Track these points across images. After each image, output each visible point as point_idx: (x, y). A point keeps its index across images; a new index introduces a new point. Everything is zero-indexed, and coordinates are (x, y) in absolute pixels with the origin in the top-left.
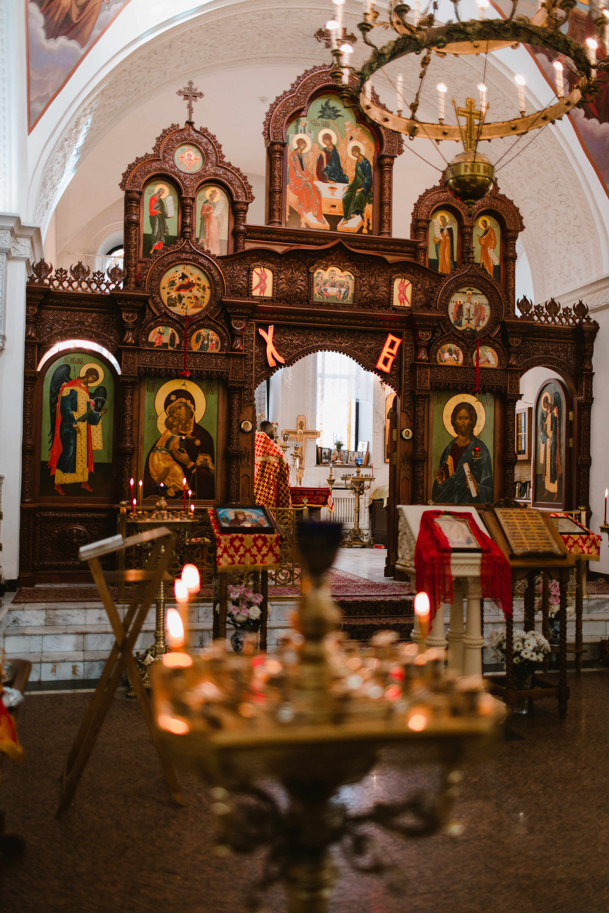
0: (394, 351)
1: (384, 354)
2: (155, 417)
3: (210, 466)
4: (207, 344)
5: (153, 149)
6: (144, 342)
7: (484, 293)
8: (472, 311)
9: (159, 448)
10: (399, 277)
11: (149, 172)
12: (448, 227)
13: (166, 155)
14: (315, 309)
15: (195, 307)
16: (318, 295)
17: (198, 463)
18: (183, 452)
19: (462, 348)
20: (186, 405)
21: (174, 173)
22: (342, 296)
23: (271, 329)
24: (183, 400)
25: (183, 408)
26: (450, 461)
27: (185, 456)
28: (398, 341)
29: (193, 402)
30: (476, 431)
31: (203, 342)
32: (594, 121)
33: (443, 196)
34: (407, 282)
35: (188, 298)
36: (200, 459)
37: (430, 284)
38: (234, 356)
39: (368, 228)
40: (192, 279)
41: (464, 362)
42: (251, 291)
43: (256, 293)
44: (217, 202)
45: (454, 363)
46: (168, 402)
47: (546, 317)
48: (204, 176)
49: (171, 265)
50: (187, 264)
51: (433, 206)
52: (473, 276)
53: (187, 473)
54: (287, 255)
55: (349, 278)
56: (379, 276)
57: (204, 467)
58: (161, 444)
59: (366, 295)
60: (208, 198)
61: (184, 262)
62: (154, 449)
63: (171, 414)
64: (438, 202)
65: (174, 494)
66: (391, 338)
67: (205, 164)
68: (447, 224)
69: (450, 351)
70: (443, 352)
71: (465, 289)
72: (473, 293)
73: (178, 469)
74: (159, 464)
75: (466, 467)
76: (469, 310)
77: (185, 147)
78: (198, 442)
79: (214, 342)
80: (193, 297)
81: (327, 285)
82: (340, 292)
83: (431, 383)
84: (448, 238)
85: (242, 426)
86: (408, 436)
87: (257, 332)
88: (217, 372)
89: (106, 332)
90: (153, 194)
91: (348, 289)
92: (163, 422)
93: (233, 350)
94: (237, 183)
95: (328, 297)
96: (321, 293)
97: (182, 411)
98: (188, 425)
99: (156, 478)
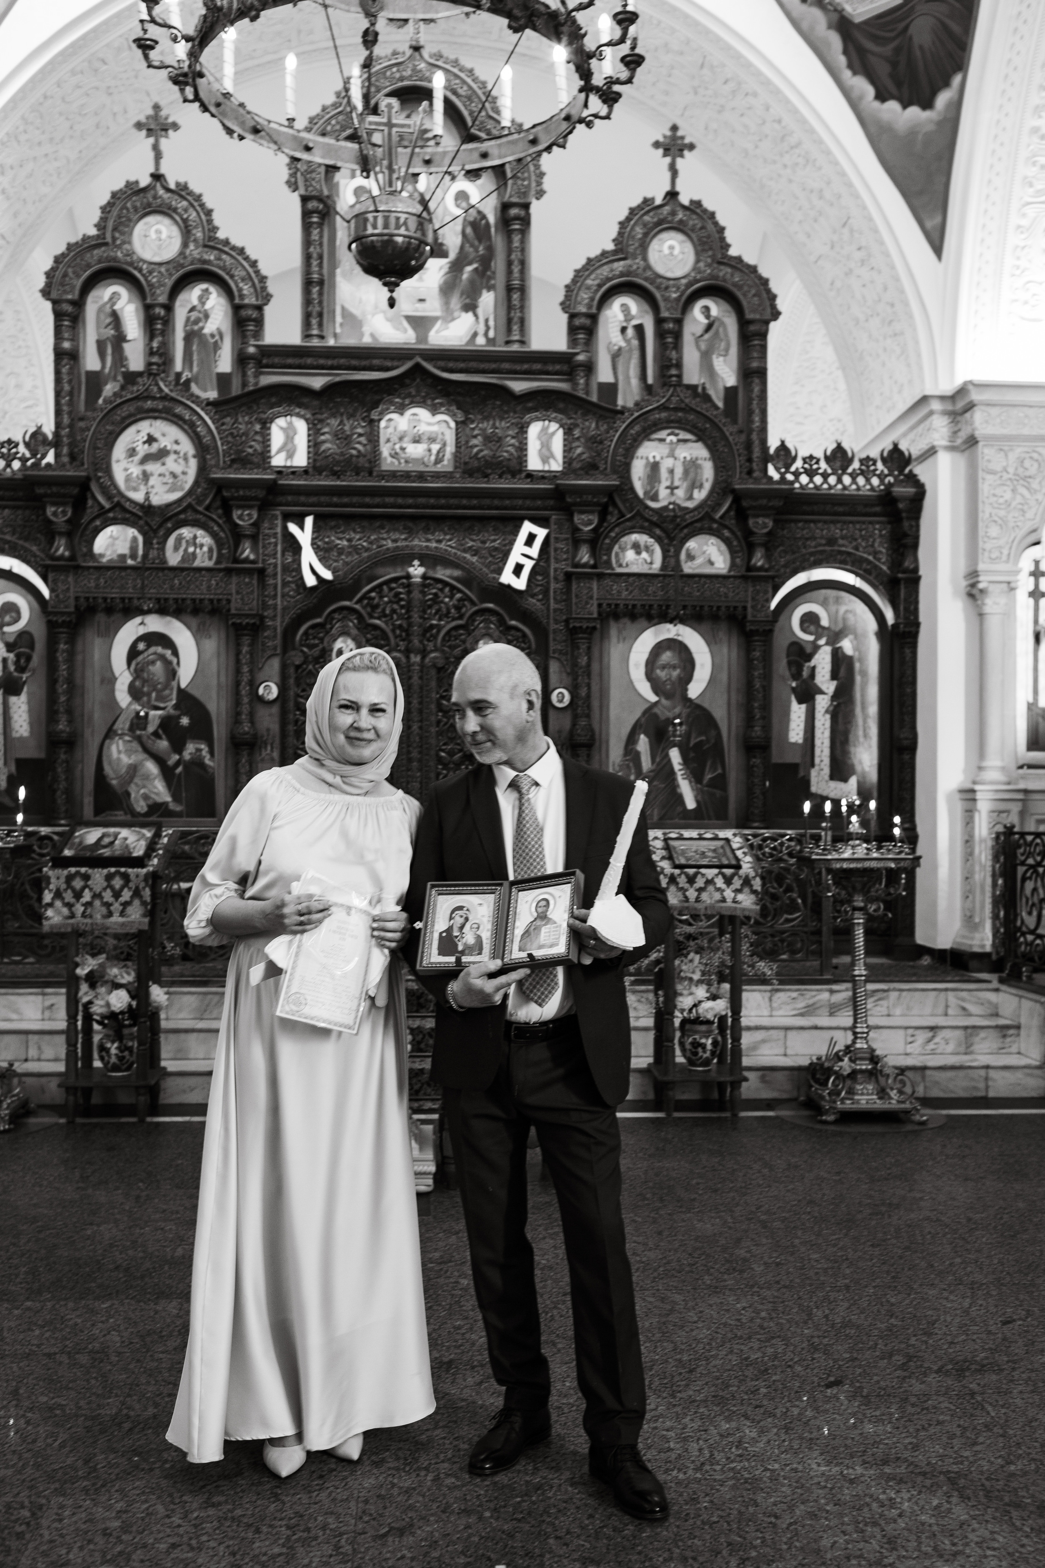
0: (534, 551)
1: (515, 557)
2: (110, 680)
3: (207, 761)
4: (194, 554)
5: (96, 226)
6: (85, 555)
7: (700, 439)
8: (679, 471)
9: (120, 732)
10: (538, 419)
11: (89, 266)
12: (635, 322)
13: (117, 235)
14: (383, 483)
15: (170, 490)
16: (389, 460)
17: (187, 755)
18: (162, 738)
19: (659, 540)
20: (162, 657)
21: (131, 264)
22: (433, 458)
23: (309, 521)
24: (160, 650)
25: (159, 664)
26: (643, 744)
27: (163, 744)
28: (541, 533)
29: (176, 653)
30: (695, 690)
31: (186, 550)
32: (893, 106)
33: (619, 266)
34: (554, 426)
35: (160, 475)
36: (190, 748)
37: (597, 427)
38: (240, 572)
39: (486, 334)
40: (164, 442)
41: (664, 567)
42: (270, 457)
43: (278, 460)
44: (213, 308)
45: (644, 569)
46: (133, 653)
47: (825, 476)
48: (182, 266)
49: (128, 422)
50: (155, 418)
51: (600, 286)
52: (676, 409)
53: (167, 773)
54: (329, 390)
55: (444, 425)
56: (502, 419)
57: (197, 763)
58: (123, 725)
59: (477, 453)
60: (195, 302)
61: (152, 414)
62: (110, 733)
63: (138, 674)
64: (609, 279)
65: (145, 809)
66: (528, 527)
67: (185, 245)
68: (633, 318)
69: (637, 547)
70: (623, 549)
71: (663, 434)
72: (679, 441)
73: (151, 767)
74: (119, 759)
75: (675, 755)
76: (671, 472)
77: (150, 219)
78: (185, 721)
79: (205, 549)
80: (167, 474)
81: (406, 439)
82: (430, 450)
83: (600, 605)
84: (635, 343)
85: (261, 691)
86: (561, 701)
87: (285, 528)
88: (211, 601)
89: (26, 539)
90: (101, 303)
91: (444, 445)
92: (125, 687)
93: (236, 560)
94: (239, 273)
95: (407, 462)
96: (395, 455)
97: (158, 668)
98: (167, 692)
99: (114, 782)
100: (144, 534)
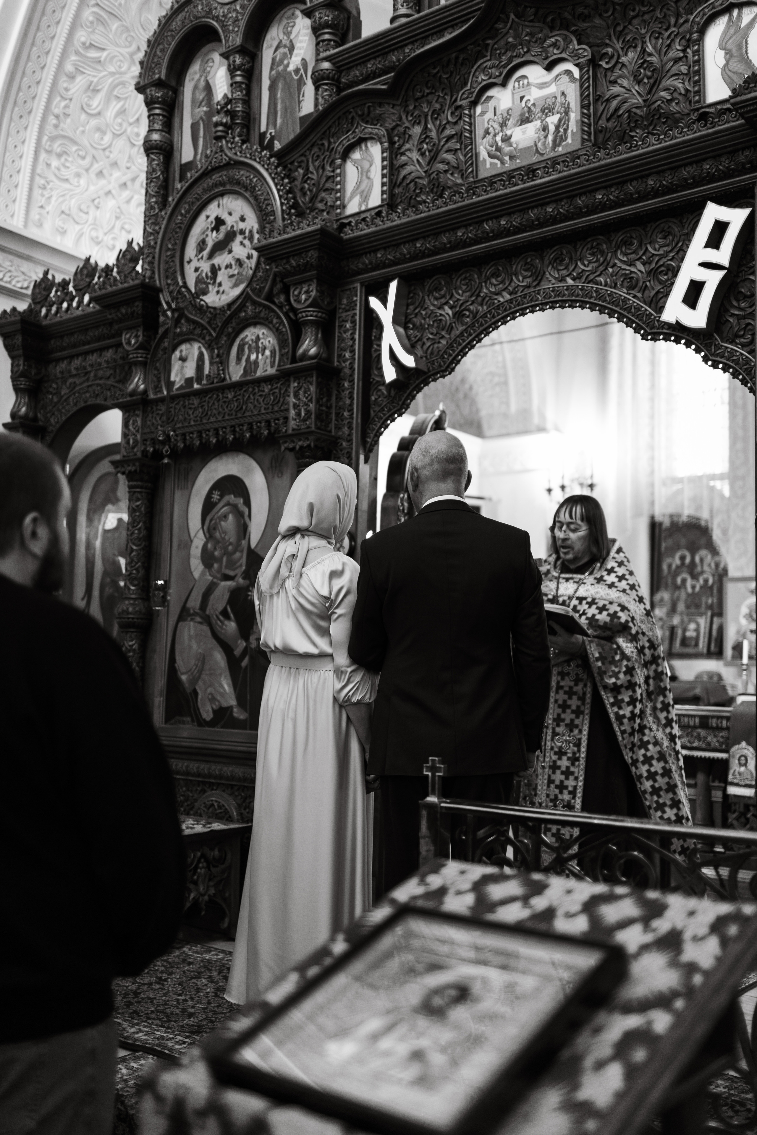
2: (187, 544)
4: (256, 362)
9: (192, 611)
10: (721, 12)
15: (236, 285)
18: (228, 618)
20: (235, 507)
22: (550, 138)
24: (232, 498)
25: (231, 518)
27: (231, 627)
29: (248, 503)
31: (248, 359)
34: (749, 14)
35: (227, 267)
38: (298, 373)
40: (232, 223)
42: (344, 205)
43: (353, 206)
46: (208, 506)
49: (197, 210)
50: (222, 195)
55: (564, 79)
56: (656, 35)
58: (194, 601)
59: (619, 108)
60: (281, 36)
62: (183, 613)
63: (211, 533)
65: (212, 714)
73: (219, 658)
74: (190, 648)
78: (253, 594)
79: (268, 353)
80: (233, 263)
81: (510, 123)
82: (545, 129)
87: (366, 306)
88: (268, 422)
90: (198, 79)
91: (567, 112)
92: (199, 553)
93: (295, 359)
95: (512, 157)
96: (496, 154)
97: (229, 524)
98: (238, 555)
99: (184, 678)
100: (209, 347)
